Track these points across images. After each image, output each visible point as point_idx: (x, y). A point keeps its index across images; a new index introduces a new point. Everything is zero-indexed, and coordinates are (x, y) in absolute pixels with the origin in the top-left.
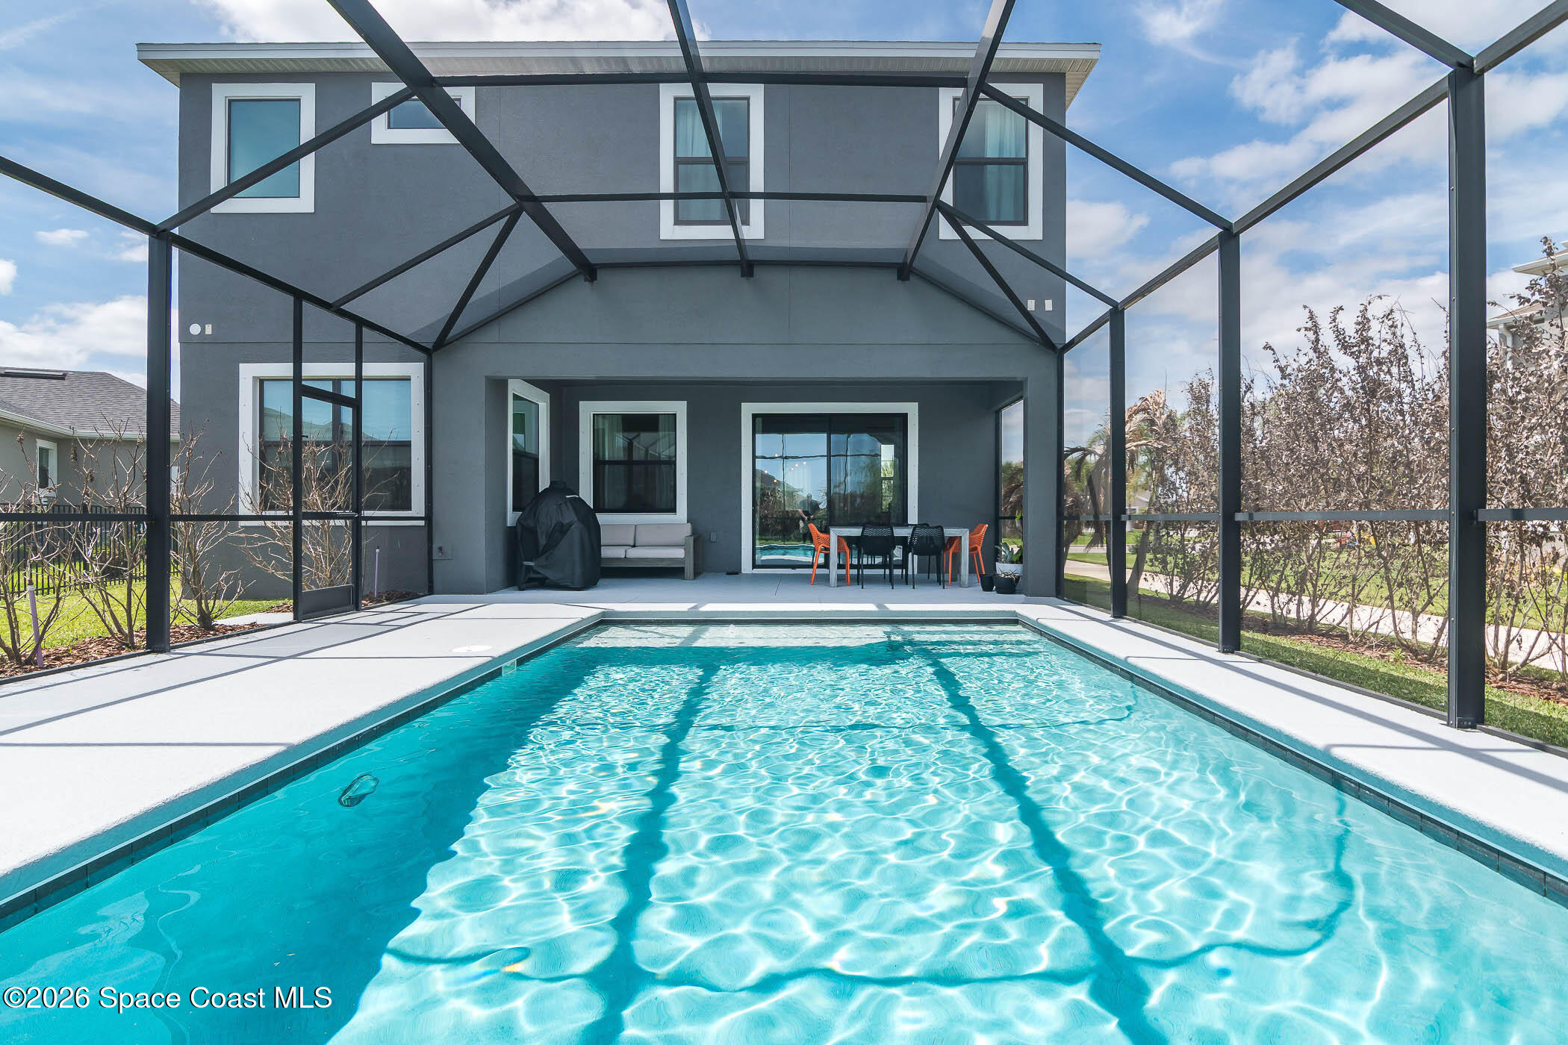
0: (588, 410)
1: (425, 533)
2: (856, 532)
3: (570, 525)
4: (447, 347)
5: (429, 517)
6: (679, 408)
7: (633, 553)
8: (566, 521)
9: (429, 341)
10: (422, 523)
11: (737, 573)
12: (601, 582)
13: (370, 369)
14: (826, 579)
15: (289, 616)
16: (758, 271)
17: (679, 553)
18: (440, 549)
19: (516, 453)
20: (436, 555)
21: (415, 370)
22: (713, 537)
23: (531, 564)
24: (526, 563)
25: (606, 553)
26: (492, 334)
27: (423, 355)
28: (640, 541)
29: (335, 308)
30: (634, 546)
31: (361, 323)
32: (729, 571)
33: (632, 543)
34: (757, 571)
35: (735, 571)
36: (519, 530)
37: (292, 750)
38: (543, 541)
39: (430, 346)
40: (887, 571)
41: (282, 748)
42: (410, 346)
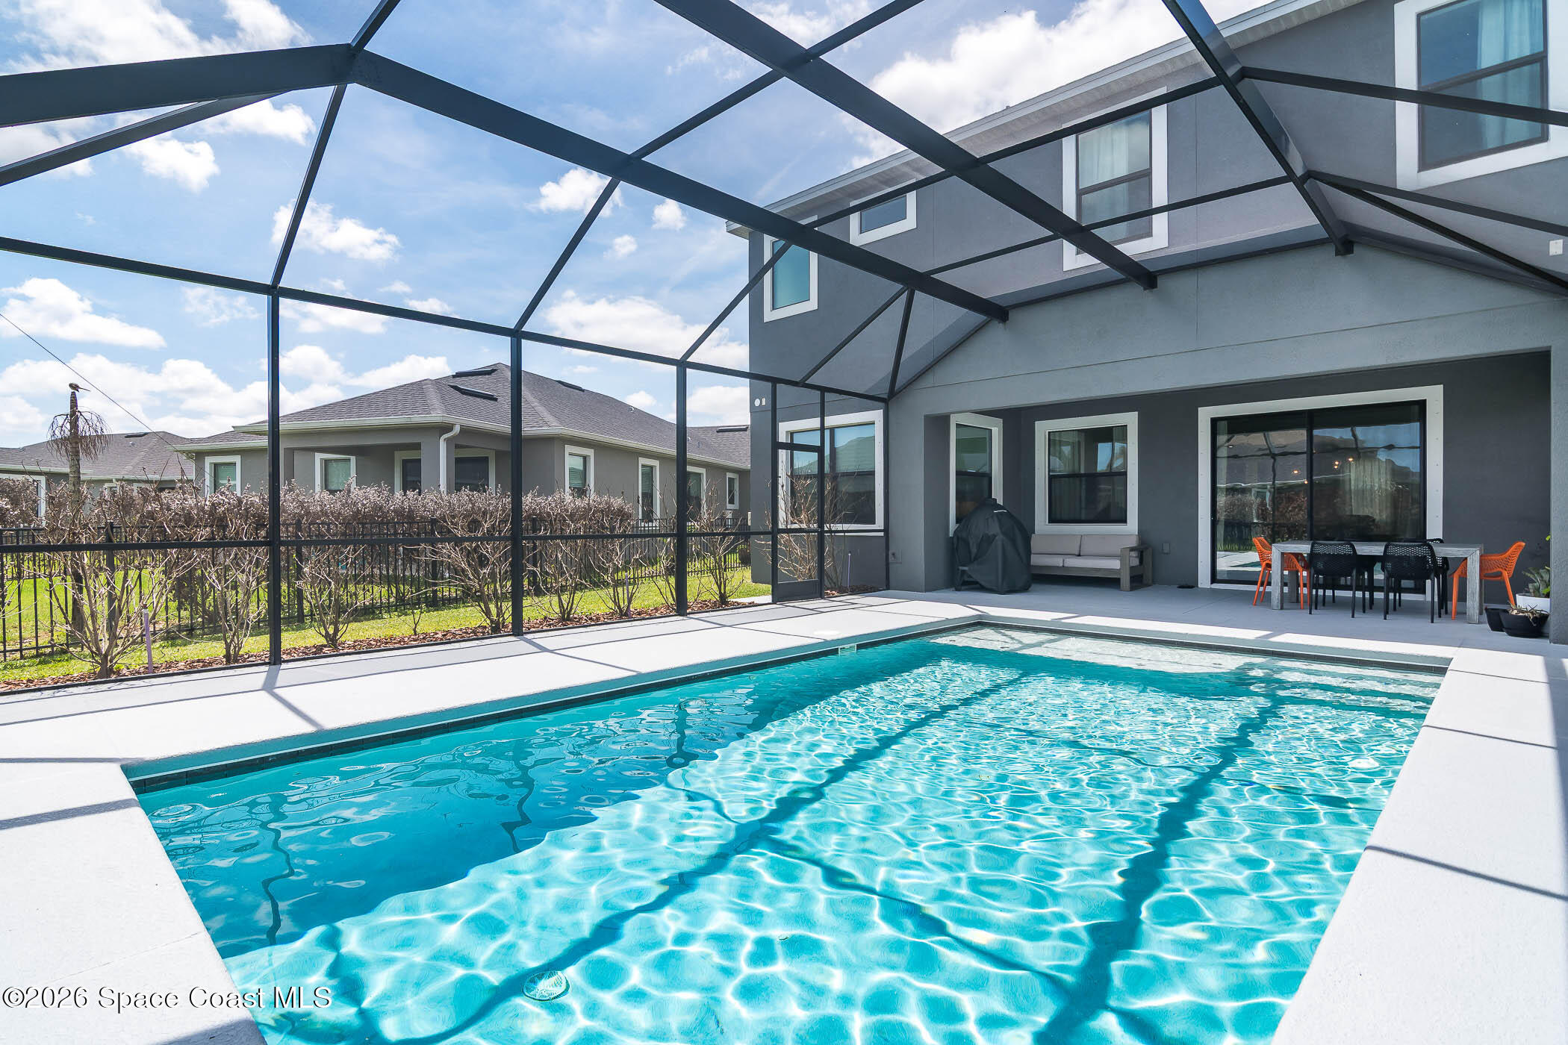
0: (1043, 428)
1: (884, 540)
2: (1304, 548)
3: (995, 536)
4: (898, 396)
5: (886, 530)
6: (1130, 420)
7: (1073, 562)
8: (991, 533)
9: (883, 391)
10: (882, 534)
11: (1192, 587)
12: (1034, 586)
13: (831, 421)
14: (1264, 599)
15: (768, 599)
16: (1161, 281)
17: (1115, 564)
18: (893, 554)
19: (958, 473)
20: (891, 559)
21: (876, 416)
22: (1166, 549)
23: (966, 568)
24: (960, 568)
25: (1036, 560)
26: (929, 380)
27: (882, 404)
28: (1085, 550)
29: (802, 384)
30: (1079, 555)
31: (823, 390)
32: (1183, 583)
33: (1077, 553)
34: (1216, 586)
35: (1189, 585)
36: (955, 540)
37: (640, 676)
38: (974, 550)
39: (886, 396)
40: (1367, 594)
41: (635, 674)
42: (869, 399)
